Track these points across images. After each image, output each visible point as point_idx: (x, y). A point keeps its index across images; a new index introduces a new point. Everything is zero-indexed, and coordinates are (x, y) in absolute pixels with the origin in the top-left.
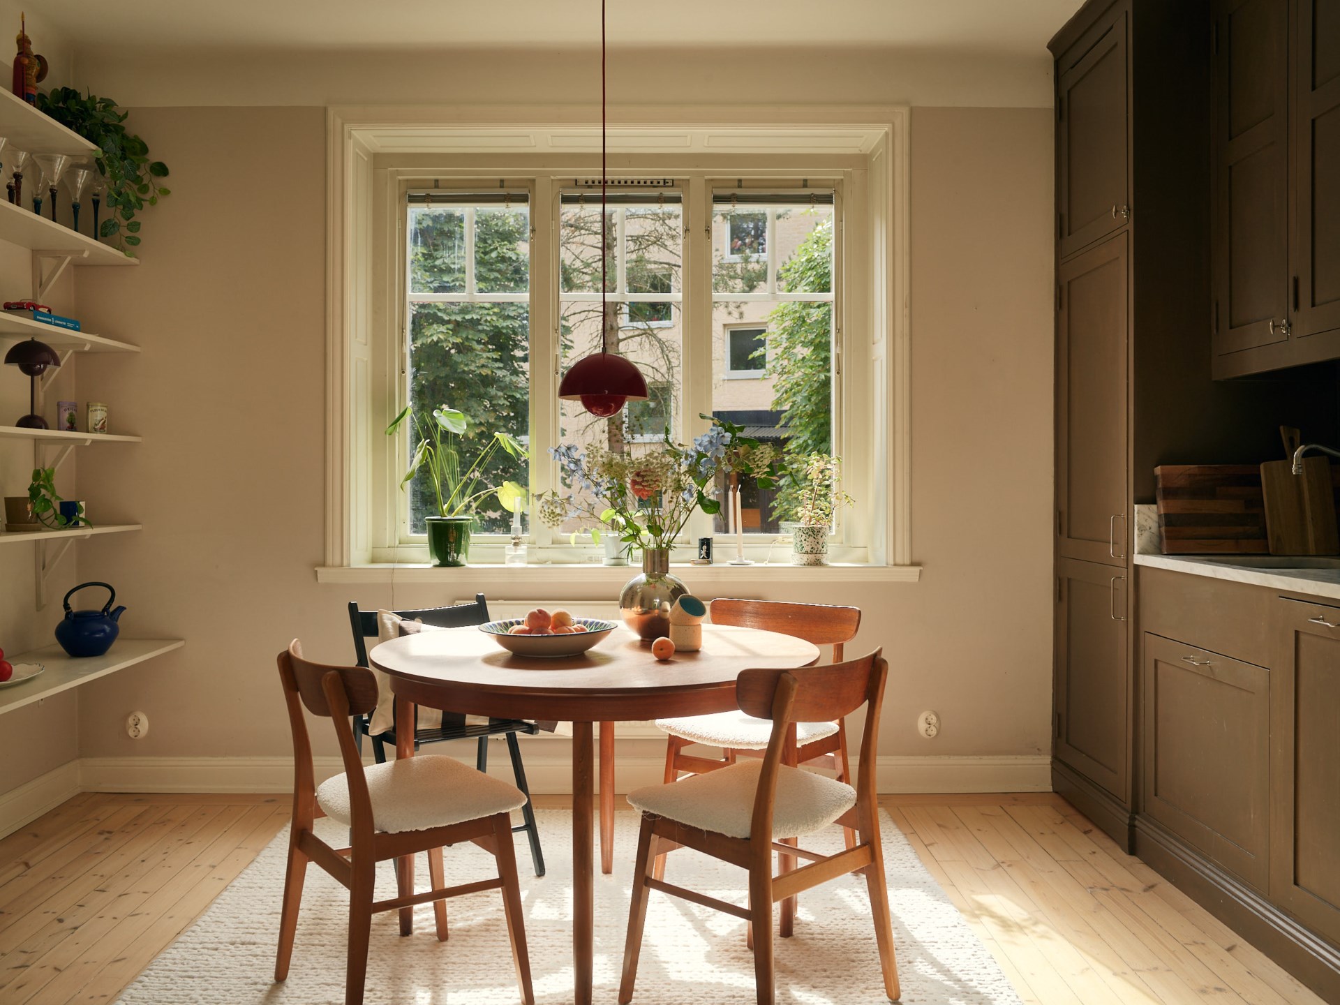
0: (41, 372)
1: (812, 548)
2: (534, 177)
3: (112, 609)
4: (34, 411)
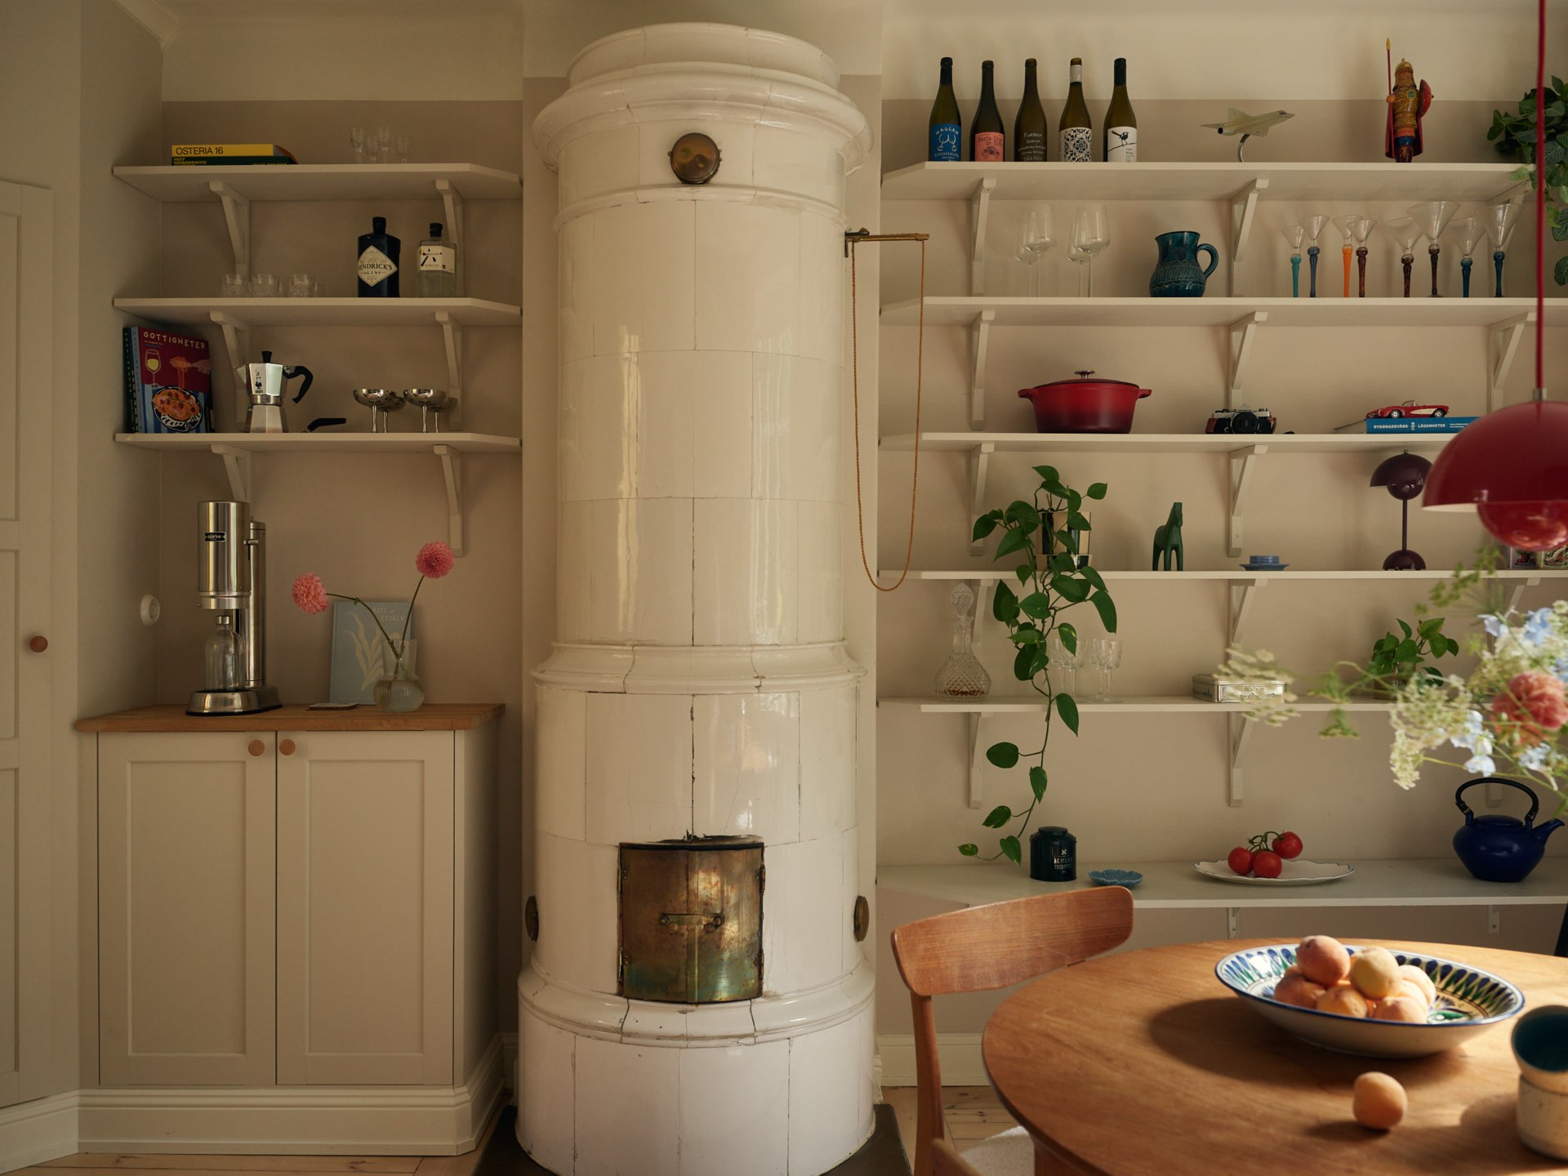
0: (1415, 493)
3: (1536, 824)
4: (1409, 548)
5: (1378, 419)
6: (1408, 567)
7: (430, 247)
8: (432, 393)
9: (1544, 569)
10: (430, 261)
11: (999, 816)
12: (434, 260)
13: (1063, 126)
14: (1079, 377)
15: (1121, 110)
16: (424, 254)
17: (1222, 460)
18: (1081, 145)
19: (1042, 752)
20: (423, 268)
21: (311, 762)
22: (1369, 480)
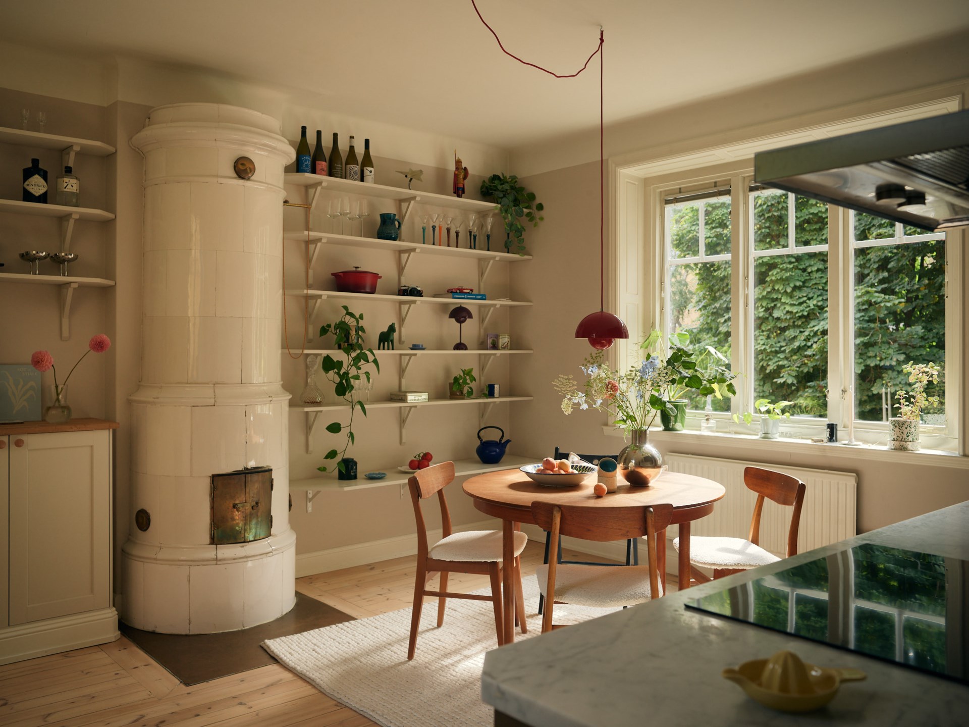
0: (464, 321)
1: (898, 436)
2: (730, 178)
3: (503, 442)
4: (462, 342)
5: (453, 292)
6: (462, 349)
7: (70, 180)
8: (73, 256)
9: (501, 350)
10: (69, 186)
11: (332, 454)
12: (72, 186)
13: (347, 164)
14: (354, 269)
15: (367, 160)
16: (66, 183)
17: (397, 305)
18: (356, 173)
19: (350, 425)
20: (66, 190)
21: (29, 450)
22: (448, 316)
